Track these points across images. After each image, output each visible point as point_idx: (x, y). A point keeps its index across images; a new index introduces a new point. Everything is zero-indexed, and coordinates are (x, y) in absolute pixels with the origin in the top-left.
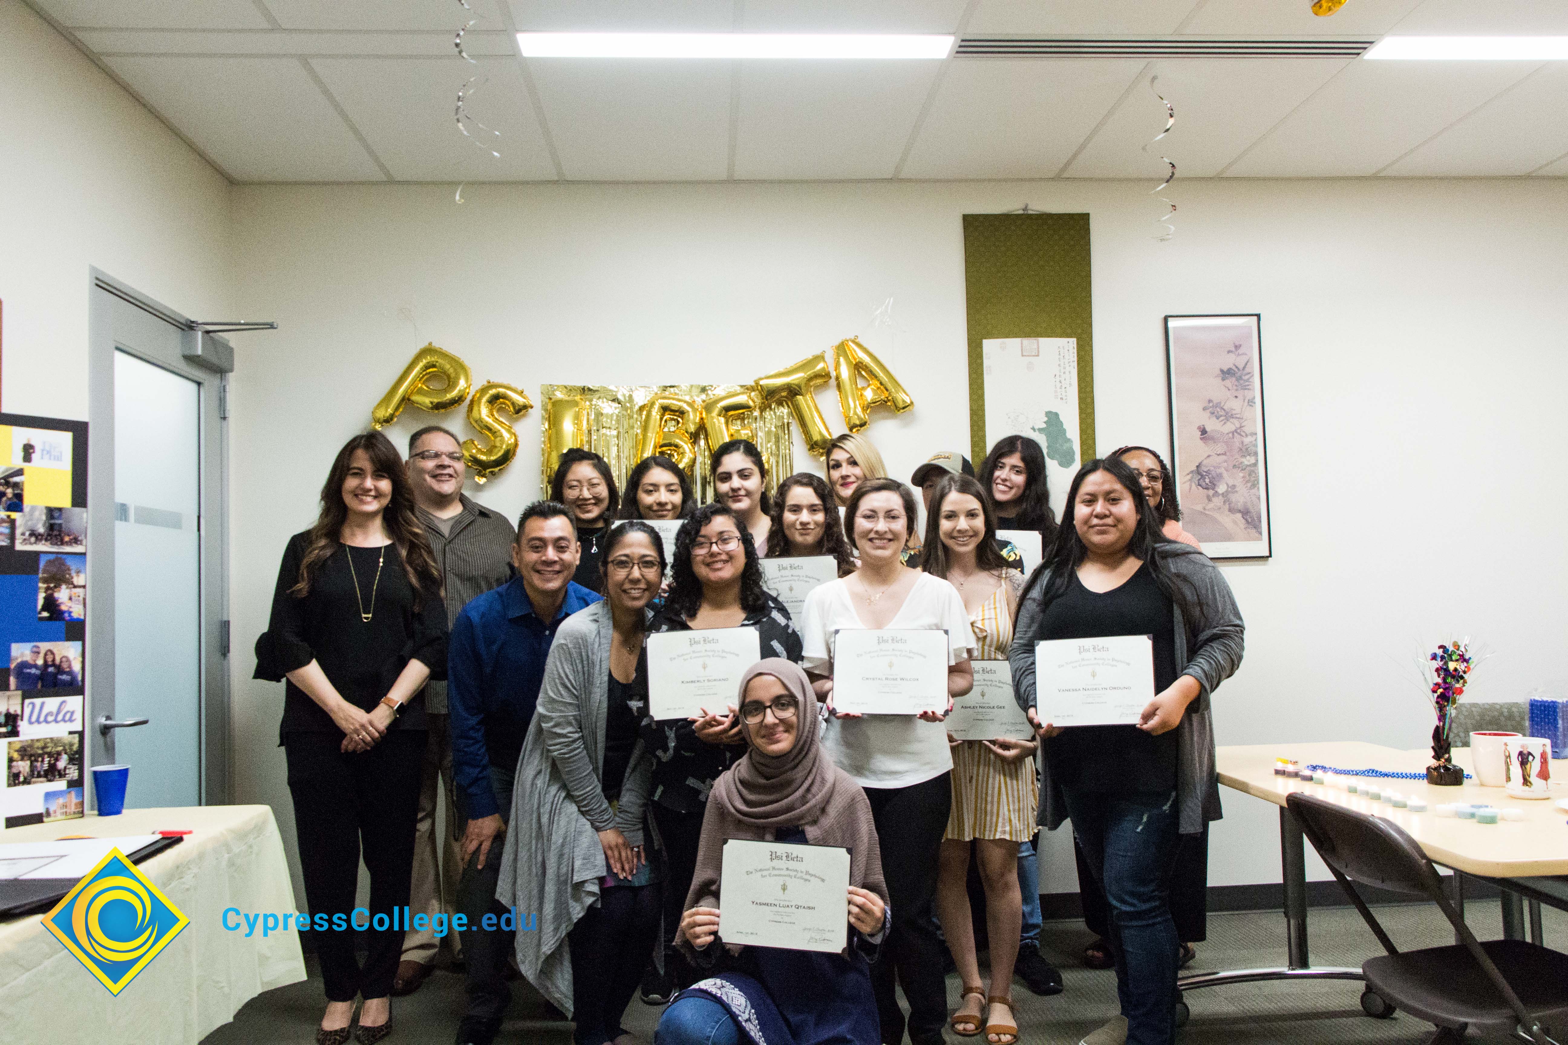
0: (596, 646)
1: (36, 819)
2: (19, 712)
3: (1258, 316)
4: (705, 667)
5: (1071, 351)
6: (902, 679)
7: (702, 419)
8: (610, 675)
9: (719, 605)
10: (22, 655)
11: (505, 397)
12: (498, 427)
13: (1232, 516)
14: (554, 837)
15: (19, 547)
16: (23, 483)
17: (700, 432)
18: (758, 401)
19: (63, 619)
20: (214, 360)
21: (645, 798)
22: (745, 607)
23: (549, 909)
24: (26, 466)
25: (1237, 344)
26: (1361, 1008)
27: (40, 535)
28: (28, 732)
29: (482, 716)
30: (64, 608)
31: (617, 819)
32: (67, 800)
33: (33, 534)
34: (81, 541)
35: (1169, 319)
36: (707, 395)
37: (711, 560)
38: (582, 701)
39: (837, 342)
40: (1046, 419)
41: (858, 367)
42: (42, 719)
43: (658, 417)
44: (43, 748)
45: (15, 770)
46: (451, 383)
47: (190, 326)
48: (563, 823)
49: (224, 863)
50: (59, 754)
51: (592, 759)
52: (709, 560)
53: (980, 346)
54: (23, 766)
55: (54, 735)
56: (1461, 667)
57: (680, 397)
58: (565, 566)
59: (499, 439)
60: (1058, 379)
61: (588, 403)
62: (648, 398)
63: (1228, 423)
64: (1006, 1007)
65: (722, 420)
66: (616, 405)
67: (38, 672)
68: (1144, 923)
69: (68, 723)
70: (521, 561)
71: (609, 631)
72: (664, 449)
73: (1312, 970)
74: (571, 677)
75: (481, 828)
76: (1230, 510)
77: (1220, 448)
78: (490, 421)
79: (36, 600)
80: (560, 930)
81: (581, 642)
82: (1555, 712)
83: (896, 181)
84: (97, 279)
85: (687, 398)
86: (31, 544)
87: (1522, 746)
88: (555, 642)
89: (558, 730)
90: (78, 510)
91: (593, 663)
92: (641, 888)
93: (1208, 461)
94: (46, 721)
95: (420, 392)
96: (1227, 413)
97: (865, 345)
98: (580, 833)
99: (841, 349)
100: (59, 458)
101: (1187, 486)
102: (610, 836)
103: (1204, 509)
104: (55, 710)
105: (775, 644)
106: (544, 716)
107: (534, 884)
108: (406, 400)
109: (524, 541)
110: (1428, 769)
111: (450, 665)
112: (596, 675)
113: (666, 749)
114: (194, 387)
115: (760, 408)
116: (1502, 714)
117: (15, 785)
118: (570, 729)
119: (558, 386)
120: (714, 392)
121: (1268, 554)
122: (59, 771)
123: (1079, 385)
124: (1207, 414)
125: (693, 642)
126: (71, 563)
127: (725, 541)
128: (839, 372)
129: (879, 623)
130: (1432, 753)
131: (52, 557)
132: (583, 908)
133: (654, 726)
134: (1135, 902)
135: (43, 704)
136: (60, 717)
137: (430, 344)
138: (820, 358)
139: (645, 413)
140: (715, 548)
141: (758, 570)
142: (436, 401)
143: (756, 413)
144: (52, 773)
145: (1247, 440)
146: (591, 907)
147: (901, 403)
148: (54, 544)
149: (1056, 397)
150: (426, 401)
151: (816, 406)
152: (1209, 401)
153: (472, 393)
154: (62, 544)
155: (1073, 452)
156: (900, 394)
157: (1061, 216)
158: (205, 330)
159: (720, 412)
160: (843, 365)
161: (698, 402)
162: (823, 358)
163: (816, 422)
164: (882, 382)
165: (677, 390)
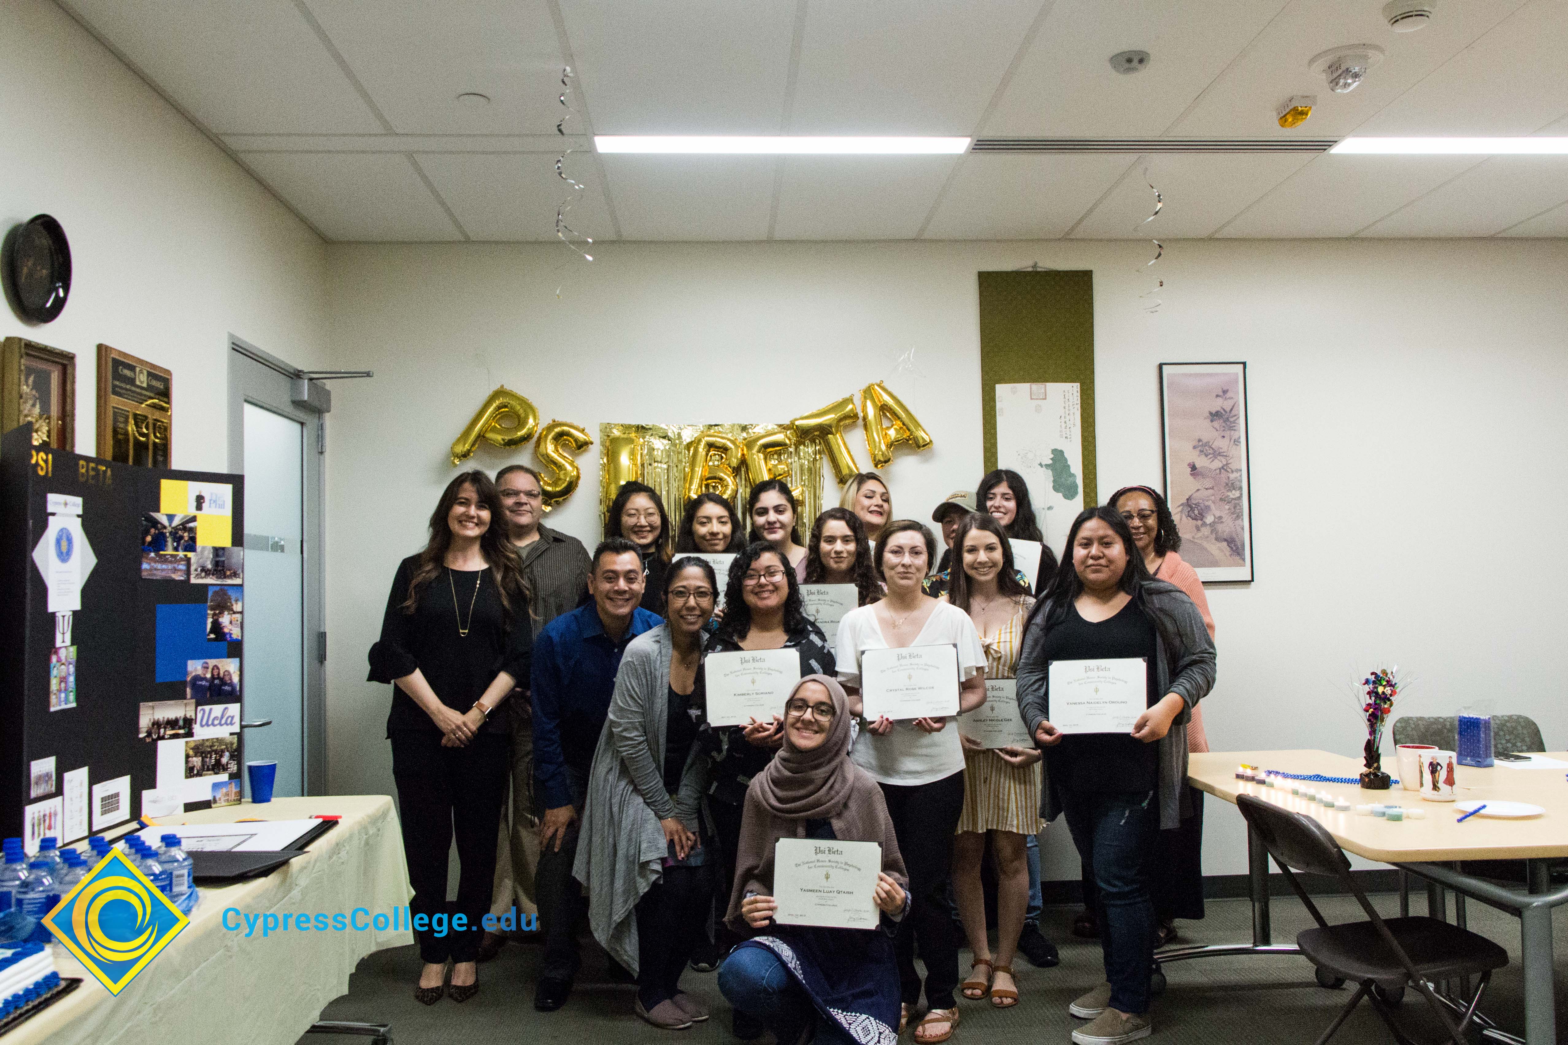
0: (658, 662)
1: (206, 805)
2: (194, 717)
3: (1244, 364)
4: (753, 682)
5: (1076, 394)
6: (920, 688)
7: (743, 455)
8: (670, 687)
9: (765, 628)
10: (196, 670)
11: (568, 434)
12: (563, 462)
13: (1219, 544)
14: (623, 825)
15: (193, 581)
16: (196, 528)
17: (741, 468)
18: (794, 439)
19: (225, 640)
20: (316, 403)
21: (700, 792)
22: (787, 631)
23: (619, 884)
24: (198, 513)
25: (1225, 389)
26: (1316, 980)
27: (208, 570)
28: (201, 733)
29: (558, 721)
30: (226, 630)
31: (677, 811)
32: (229, 789)
33: (204, 569)
34: (239, 575)
35: (1164, 366)
36: (748, 433)
37: (759, 590)
38: (646, 710)
39: (864, 386)
40: (1052, 456)
41: (883, 409)
42: (210, 722)
43: (704, 453)
44: (211, 747)
45: (190, 765)
46: (521, 422)
47: (297, 375)
48: (631, 812)
49: (363, 842)
50: (223, 751)
51: (656, 760)
52: (757, 590)
53: (993, 389)
54: (197, 761)
55: (219, 736)
56: (1388, 691)
57: (724, 435)
58: (633, 594)
59: (563, 472)
60: (1063, 420)
61: (641, 440)
62: (696, 435)
63: (1216, 461)
64: (1008, 976)
65: (761, 456)
66: (666, 442)
67: (207, 684)
68: (1127, 902)
69: (230, 726)
70: (596, 588)
71: (669, 651)
72: (710, 481)
73: (1274, 947)
74: (636, 689)
75: (557, 817)
76: (1217, 539)
77: (1208, 483)
78: (555, 456)
79: (206, 624)
80: (629, 902)
81: (645, 659)
82: (1478, 727)
83: (917, 241)
84: (233, 343)
85: (729, 436)
86: (202, 578)
87: (1433, 758)
88: (623, 660)
89: (625, 734)
90: (236, 549)
91: (655, 677)
92: (697, 867)
93: (1198, 494)
94: (213, 724)
95: (494, 430)
96: (1215, 452)
97: (890, 390)
98: (646, 821)
99: (868, 393)
100: (222, 506)
102: (670, 823)
103: (1193, 537)
104: (219, 716)
105: (814, 663)
106: (614, 722)
107: (606, 864)
108: (481, 437)
109: (599, 572)
110: (1361, 775)
111: (532, 676)
112: (658, 688)
113: (720, 751)
114: (297, 427)
115: (795, 444)
116: (1444, 726)
117: (191, 777)
118: (635, 733)
119: (615, 425)
120: (754, 430)
121: (1250, 579)
122: (223, 766)
123: (1082, 426)
124: (1197, 452)
125: (743, 661)
126: (233, 594)
127: (772, 574)
128: (867, 413)
129: (901, 641)
130: (1364, 762)
131: (217, 589)
132: (648, 884)
133: (710, 731)
134: (1120, 884)
135: (211, 710)
136: (223, 721)
137: (502, 386)
138: (848, 401)
139: (692, 449)
140: (763, 580)
141: (798, 599)
142: (507, 438)
143: (792, 449)
144: (218, 767)
145: (1233, 476)
146: (655, 884)
147: (921, 441)
148: (218, 578)
149: (1061, 436)
150: (499, 438)
151: (845, 444)
152: (1200, 441)
153: (539, 431)
154: (225, 577)
155: (1076, 486)
156: (921, 434)
157: (1066, 273)
158: (310, 379)
159: (759, 449)
160: (870, 407)
161: (740, 439)
162: (851, 401)
163: (845, 458)
164: (903, 422)
165: (721, 429)
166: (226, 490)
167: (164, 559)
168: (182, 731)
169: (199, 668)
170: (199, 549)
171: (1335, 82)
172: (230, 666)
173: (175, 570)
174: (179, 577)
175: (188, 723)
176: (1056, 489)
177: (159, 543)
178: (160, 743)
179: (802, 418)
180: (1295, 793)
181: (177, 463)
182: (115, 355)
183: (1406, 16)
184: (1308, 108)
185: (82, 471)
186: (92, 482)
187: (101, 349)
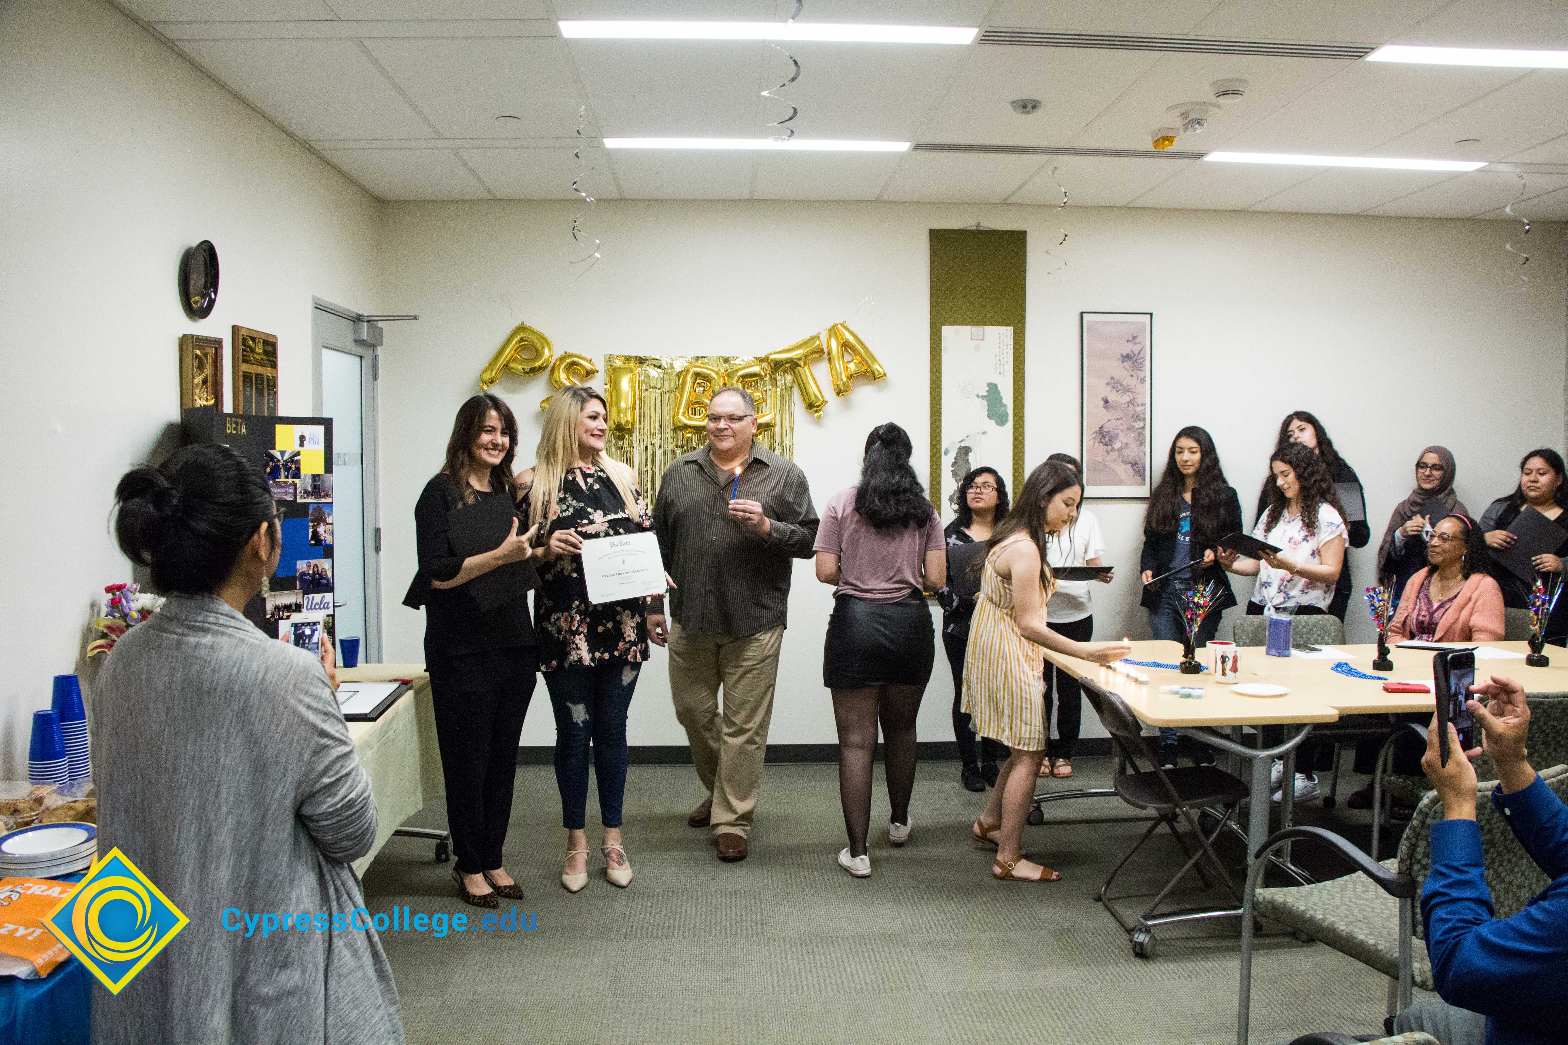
3: (1151, 314)
5: (1009, 336)
11: (578, 364)
13: (1124, 467)
15: (299, 501)
18: (769, 371)
20: (374, 342)
25: (1133, 335)
27: (309, 492)
30: (322, 538)
33: (306, 492)
34: (330, 495)
35: (1084, 315)
36: (729, 364)
39: (829, 326)
40: (987, 389)
41: (846, 346)
43: (691, 381)
46: (538, 354)
47: (358, 319)
53: (939, 331)
56: (1202, 601)
57: (708, 366)
60: (998, 358)
61: (640, 369)
62: (685, 366)
63: (1125, 396)
66: (659, 370)
72: (695, 406)
76: (1122, 462)
77: (1118, 414)
83: (877, 202)
84: (315, 303)
85: (714, 367)
86: (305, 498)
87: (1223, 652)
90: (328, 475)
93: (1109, 424)
95: (516, 360)
96: (1125, 388)
97: (851, 329)
99: (833, 331)
100: (317, 443)
101: (1092, 442)
103: (1104, 460)
108: (506, 366)
114: (358, 360)
115: (769, 375)
119: (618, 356)
120: (735, 362)
123: (1014, 364)
124: (1109, 388)
126: (326, 510)
128: (831, 348)
130: (1183, 652)
131: (316, 506)
137: (523, 323)
138: (817, 337)
139: (682, 377)
142: (527, 367)
143: (767, 379)
145: (1138, 409)
147: (877, 373)
148: (316, 498)
149: (996, 372)
150: (520, 367)
151: (812, 375)
152: (1112, 378)
153: (553, 361)
154: (320, 497)
155: (1007, 415)
156: (876, 367)
157: (1005, 232)
158: (368, 321)
159: (739, 378)
160: (834, 344)
161: (722, 370)
162: (819, 338)
163: (813, 389)
164: (862, 357)
165: (706, 360)
166: (320, 429)
167: (279, 485)
168: (294, 614)
169: (305, 566)
170: (302, 477)
171: (1187, 127)
172: (324, 564)
173: (286, 493)
174: (289, 498)
175: (298, 607)
176: (990, 417)
177: (275, 474)
178: (280, 622)
179: (776, 353)
181: (283, 411)
182: (243, 332)
183: (1226, 93)
184: (1173, 137)
185: (228, 425)
186: (234, 432)
187: (235, 329)
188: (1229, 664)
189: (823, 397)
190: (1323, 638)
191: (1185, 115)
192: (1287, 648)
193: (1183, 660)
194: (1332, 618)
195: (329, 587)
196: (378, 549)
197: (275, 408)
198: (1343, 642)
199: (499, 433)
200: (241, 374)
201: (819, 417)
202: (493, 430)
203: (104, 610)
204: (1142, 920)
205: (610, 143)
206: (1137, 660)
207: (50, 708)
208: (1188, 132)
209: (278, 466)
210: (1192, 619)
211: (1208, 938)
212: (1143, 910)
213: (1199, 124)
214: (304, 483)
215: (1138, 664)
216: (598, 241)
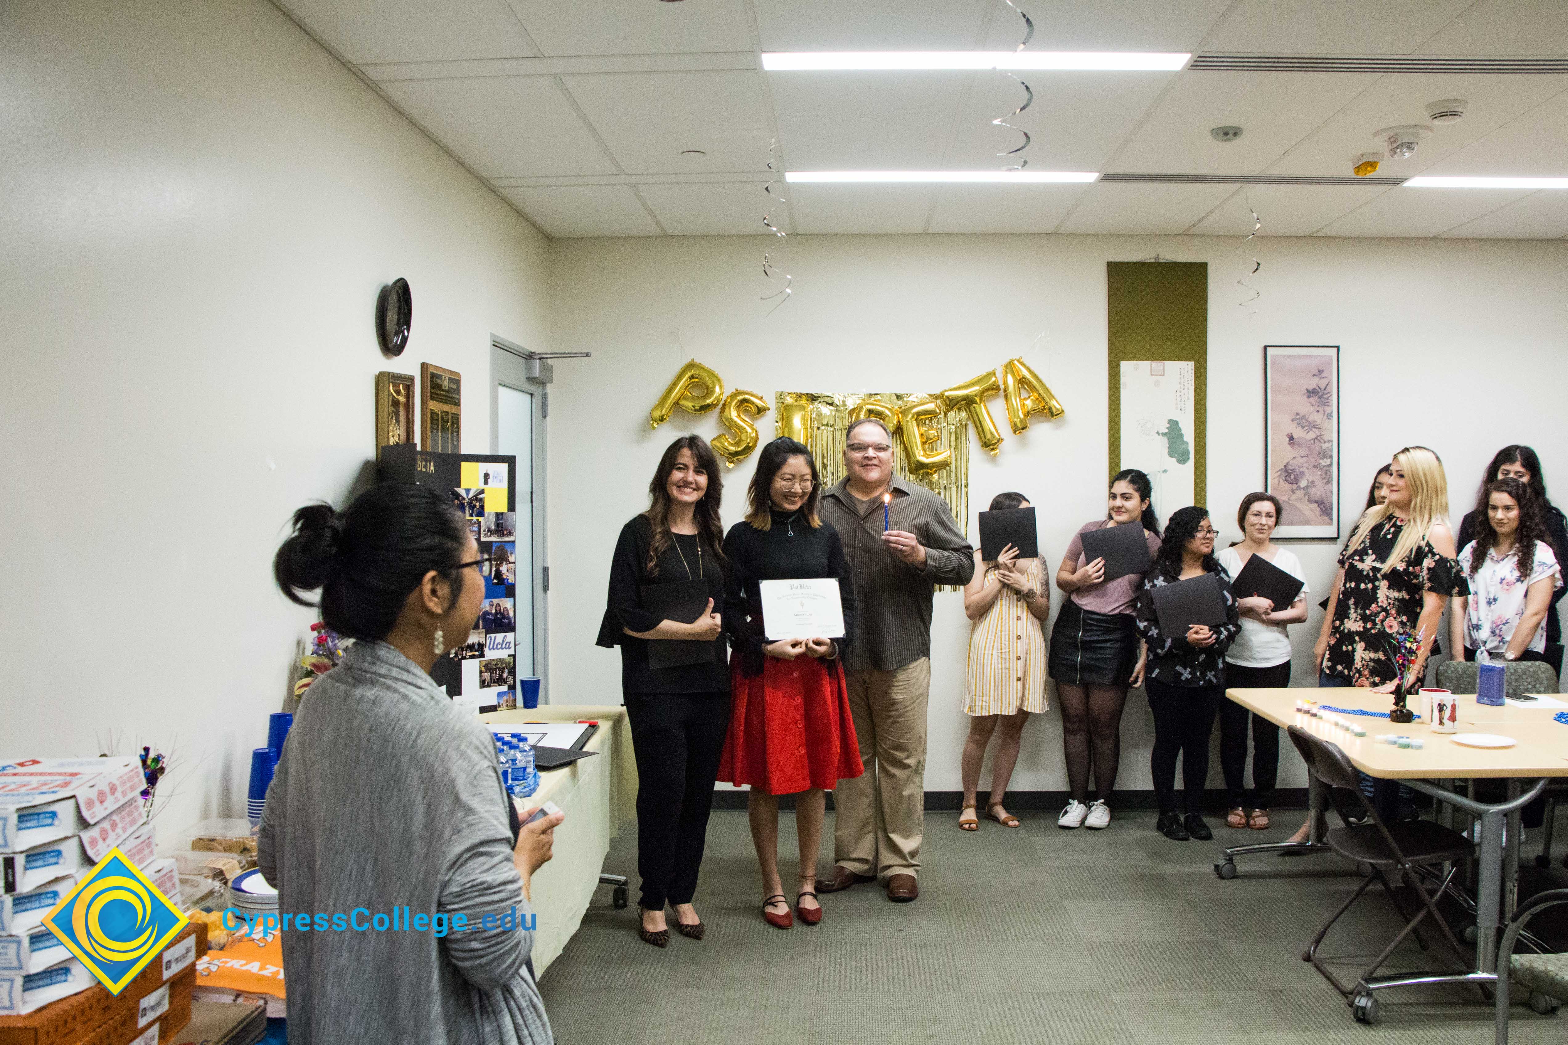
1: (493, 709)
3: (1338, 347)
5: (1190, 371)
7: (899, 422)
11: (749, 401)
12: (744, 425)
13: (1311, 506)
18: (943, 408)
20: (544, 380)
25: (1321, 369)
27: (493, 530)
28: (490, 655)
30: (505, 577)
32: (508, 697)
33: (489, 530)
34: (512, 534)
35: (1268, 348)
36: (903, 401)
39: (1005, 362)
40: (1168, 426)
41: (1022, 382)
44: (496, 665)
46: (709, 391)
47: (530, 357)
50: (504, 668)
53: (1118, 365)
54: (487, 675)
55: (501, 657)
57: (882, 403)
59: (744, 434)
60: (1179, 394)
61: (812, 406)
62: (858, 403)
63: (1311, 432)
65: (914, 423)
66: (832, 408)
76: (1309, 501)
77: (1304, 451)
78: (737, 420)
83: (1054, 235)
84: (494, 341)
85: (887, 404)
86: (489, 536)
87: (1441, 699)
90: (511, 513)
93: (1294, 461)
95: (686, 398)
96: (1311, 424)
97: (1028, 365)
99: (1009, 367)
100: (501, 481)
101: (1276, 480)
103: (1288, 499)
108: (677, 403)
110: (1391, 711)
114: (529, 397)
115: (944, 412)
119: (789, 394)
120: (909, 399)
121: (1336, 536)
123: (1195, 400)
124: (1295, 424)
126: (508, 548)
128: (1007, 385)
130: (1394, 702)
131: (499, 544)
137: (693, 360)
138: (993, 374)
142: (697, 405)
143: (941, 417)
144: (500, 681)
145: (1325, 446)
147: (1054, 410)
148: (500, 536)
149: (1177, 408)
150: (690, 405)
151: (987, 412)
152: (1297, 414)
153: (724, 398)
154: (503, 535)
155: (1188, 452)
156: (1053, 403)
157: (1185, 265)
158: (540, 359)
159: (913, 416)
160: (1010, 380)
161: (896, 407)
162: (994, 374)
163: (988, 425)
164: (1040, 394)
165: (879, 397)
166: (504, 467)
168: (477, 653)
170: (486, 515)
171: (1394, 152)
172: (506, 603)
175: (481, 647)
176: (1171, 454)
178: (463, 661)
179: (951, 390)
180: (1337, 724)
181: (465, 449)
182: (431, 370)
183: (1443, 115)
184: (1376, 163)
185: (419, 463)
186: (424, 470)
187: (424, 366)
188: (1447, 713)
189: (999, 435)
190: (1534, 687)
191: (1392, 139)
192: (1500, 697)
193: (1394, 707)
194: (1543, 665)
195: (510, 627)
196: (546, 588)
197: (457, 446)
198: (1556, 691)
199: (691, 472)
200: (429, 412)
201: (995, 455)
202: (685, 467)
203: (310, 648)
204: (1363, 983)
205: (791, 177)
206: (1341, 708)
207: (266, 746)
208: (1396, 157)
209: (463, 504)
210: (1403, 665)
211: (1433, 1004)
212: (1360, 972)
213: (1408, 148)
214: (488, 521)
215: (1342, 711)
216: (789, 277)
